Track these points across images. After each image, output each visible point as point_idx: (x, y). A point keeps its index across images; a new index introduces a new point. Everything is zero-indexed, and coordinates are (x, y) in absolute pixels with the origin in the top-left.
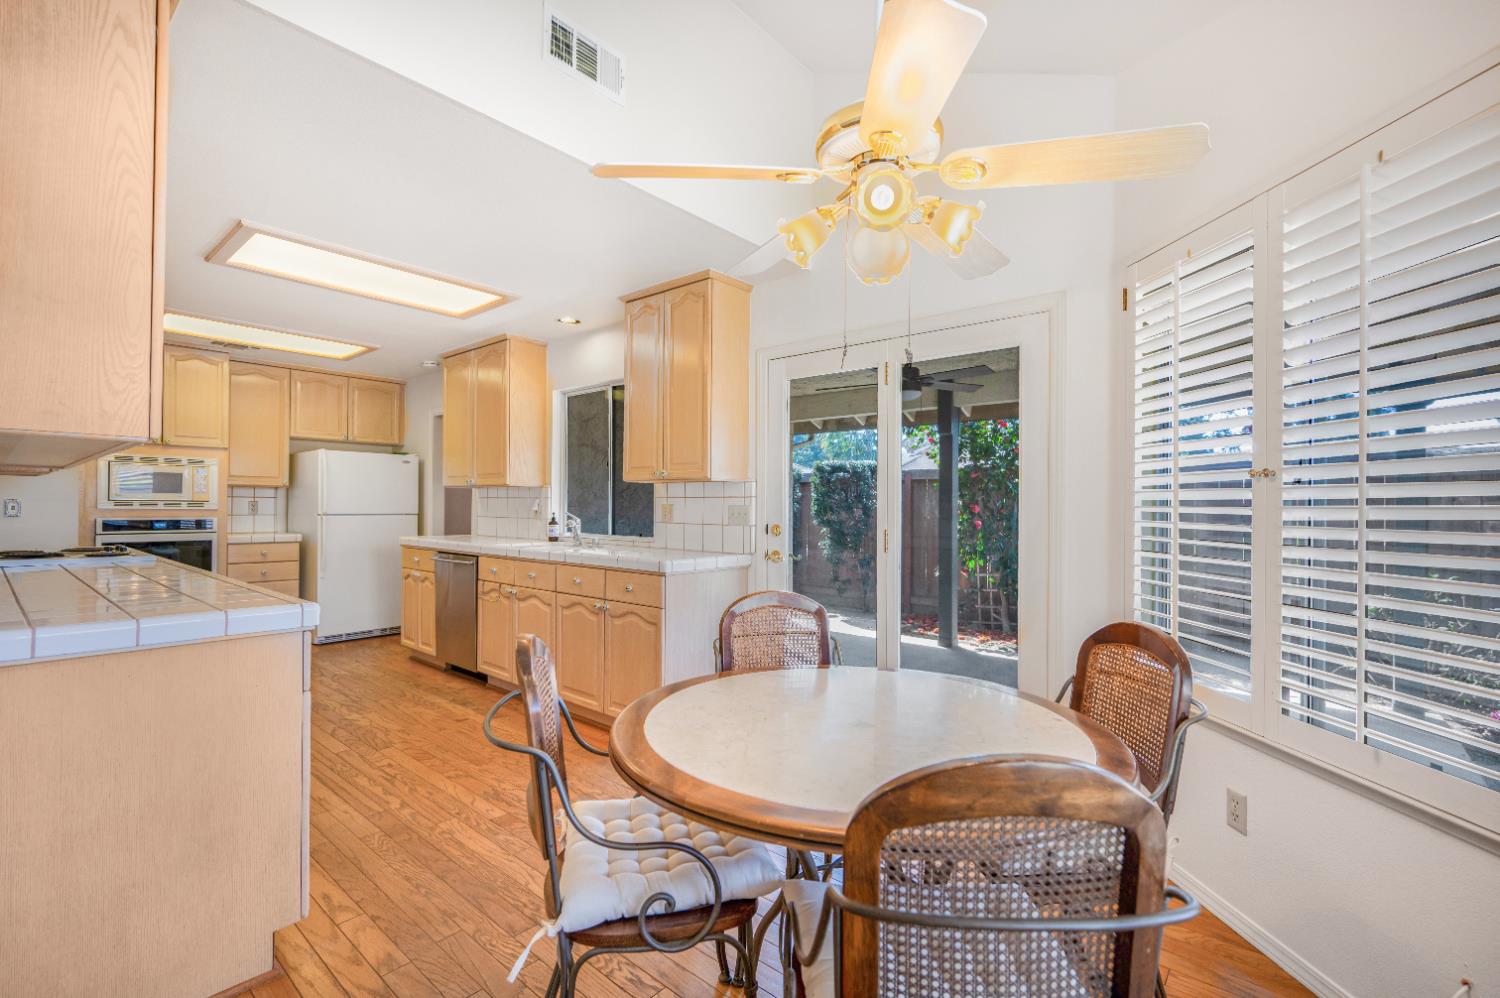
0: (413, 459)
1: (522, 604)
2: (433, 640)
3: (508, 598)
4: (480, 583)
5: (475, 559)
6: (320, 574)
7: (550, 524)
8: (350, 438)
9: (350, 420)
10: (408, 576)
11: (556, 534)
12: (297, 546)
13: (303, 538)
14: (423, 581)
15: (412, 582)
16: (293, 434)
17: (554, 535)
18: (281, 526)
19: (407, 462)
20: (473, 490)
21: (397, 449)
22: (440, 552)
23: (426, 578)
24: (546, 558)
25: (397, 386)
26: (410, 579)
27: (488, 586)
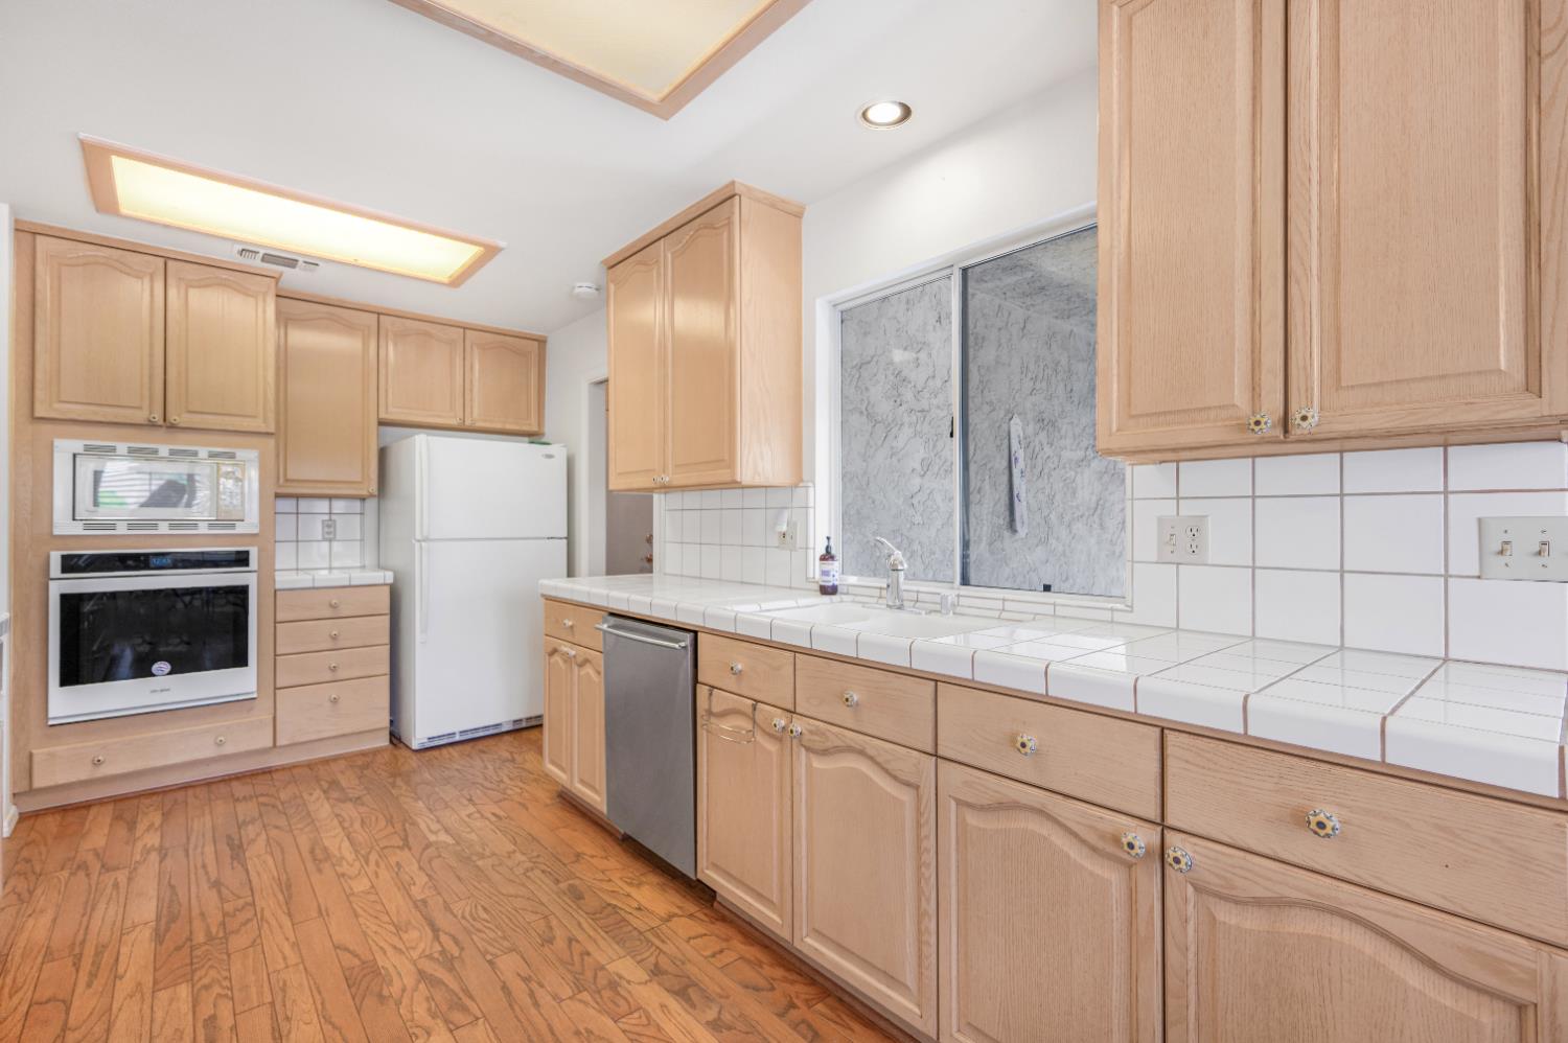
0: (559, 451)
1: (818, 763)
2: (601, 781)
3: (780, 740)
4: (702, 691)
5: (689, 637)
6: (419, 637)
7: (823, 558)
8: (468, 422)
9: (468, 397)
10: (554, 651)
11: (835, 579)
12: (387, 589)
13: (395, 578)
14: (581, 665)
15: (561, 662)
16: (383, 415)
17: (830, 581)
18: (370, 560)
19: (550, 456)
20: (656, 497)
21: (534, 437)
22: (612, 614)
23: (586, 661)
24: (902, 661)
25: (536, 343)
26: (557, 658)
27: (721, 701)
